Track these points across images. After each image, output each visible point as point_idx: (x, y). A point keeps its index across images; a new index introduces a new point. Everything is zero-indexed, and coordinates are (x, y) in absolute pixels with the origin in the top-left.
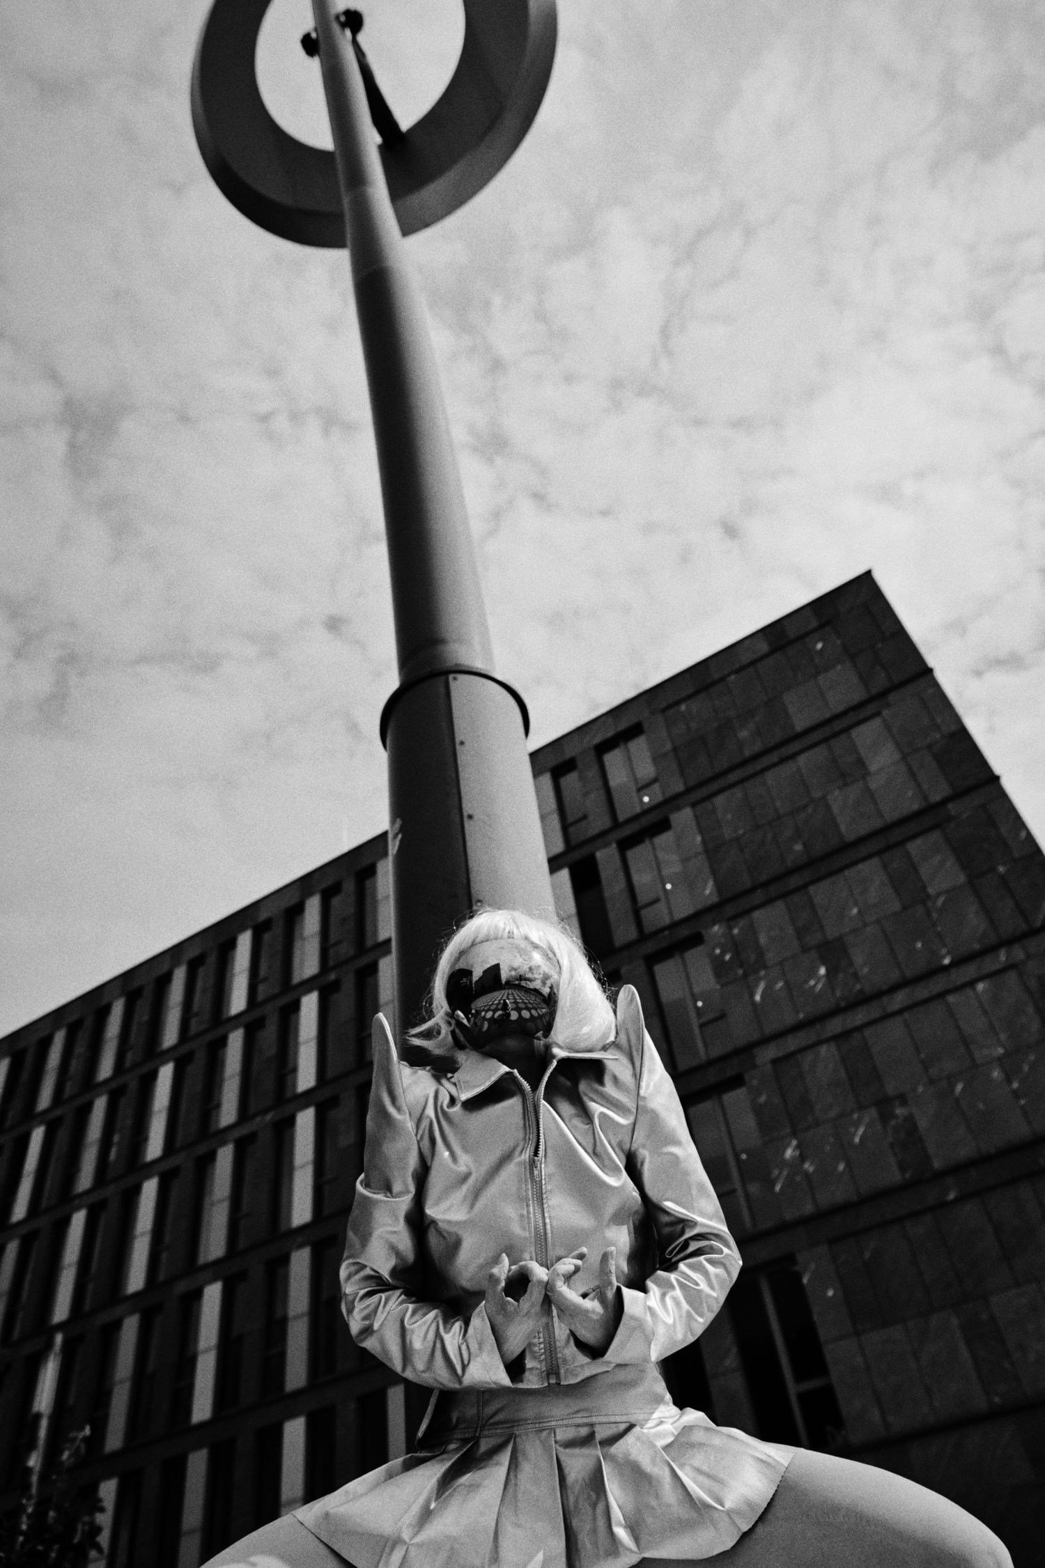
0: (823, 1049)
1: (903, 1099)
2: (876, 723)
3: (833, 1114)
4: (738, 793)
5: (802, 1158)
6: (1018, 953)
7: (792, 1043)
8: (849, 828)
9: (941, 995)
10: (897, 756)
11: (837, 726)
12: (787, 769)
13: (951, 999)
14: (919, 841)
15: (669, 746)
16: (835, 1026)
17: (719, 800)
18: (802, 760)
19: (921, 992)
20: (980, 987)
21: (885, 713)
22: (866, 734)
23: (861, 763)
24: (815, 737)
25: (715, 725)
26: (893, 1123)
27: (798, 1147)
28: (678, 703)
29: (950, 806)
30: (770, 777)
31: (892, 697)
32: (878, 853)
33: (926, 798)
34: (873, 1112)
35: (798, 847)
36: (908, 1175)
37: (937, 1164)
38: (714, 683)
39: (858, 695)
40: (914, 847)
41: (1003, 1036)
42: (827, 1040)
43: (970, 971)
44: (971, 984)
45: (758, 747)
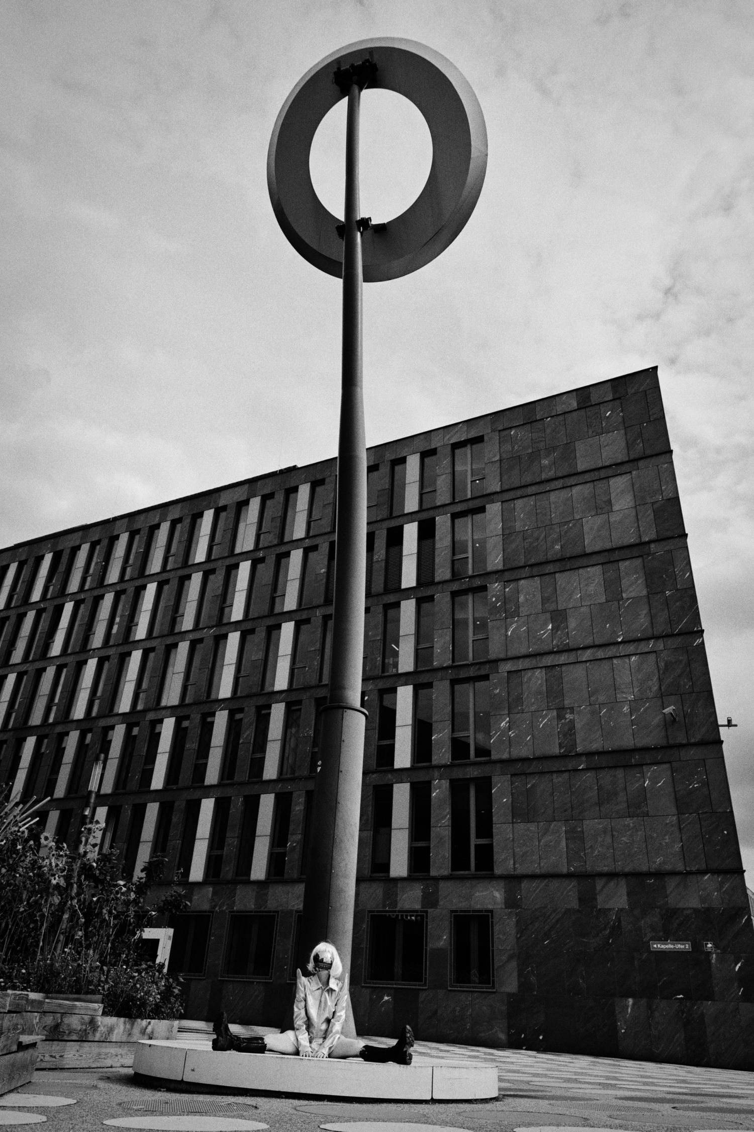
0: (537, 673)
1: (572, 710)
2: (626, 478)
3: (533, 708)
4: (531, 501)
5: (510, 729)
6: (660, 645)
7: (521, 664)
8: (591, 543)
9: (611, 658)
10: (632, 504)
11: (603, 474)
12: (564, 494)
13: (615, 661)
14: (627, 563)
15: (497, 458)
16: (548, 660)
17: (519, 503)
18: (575, 490)
19: (600, 654)
20: (633, 658)
21: (634, 472)
22: (618, 484)
23: (609, 502)
24: (587, 477)
25: (530, 451)
26: (563, 721)
27: (509, 722)
28: (511, 428)
29: (653, 546)
30: (553, 496)
31: (641, 464)
32: (602, 564)
33: (640, 537)
34: (555, 713)
35: (558, 547)
36: (562, 751)
37: (579, 749)
38: (536, 421)
39: (621, 457)
40: (623, 565)
41: (636, 690)
42: (541, 668)
43: (631, 648)
44: (629, 656)
45: (551, 474)
